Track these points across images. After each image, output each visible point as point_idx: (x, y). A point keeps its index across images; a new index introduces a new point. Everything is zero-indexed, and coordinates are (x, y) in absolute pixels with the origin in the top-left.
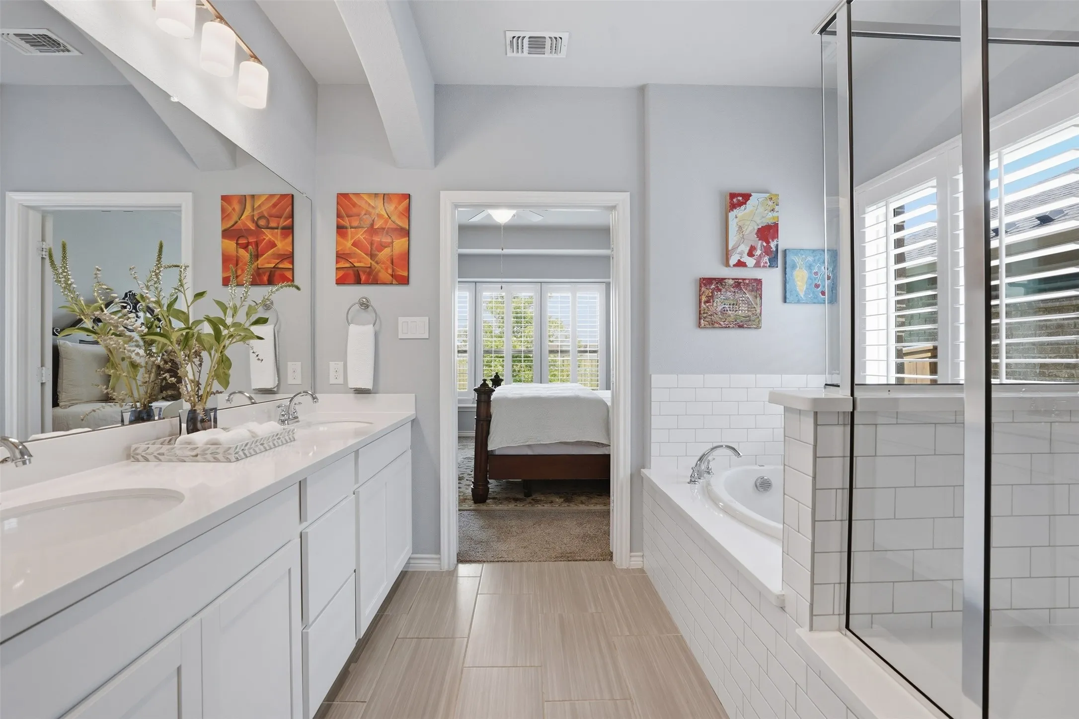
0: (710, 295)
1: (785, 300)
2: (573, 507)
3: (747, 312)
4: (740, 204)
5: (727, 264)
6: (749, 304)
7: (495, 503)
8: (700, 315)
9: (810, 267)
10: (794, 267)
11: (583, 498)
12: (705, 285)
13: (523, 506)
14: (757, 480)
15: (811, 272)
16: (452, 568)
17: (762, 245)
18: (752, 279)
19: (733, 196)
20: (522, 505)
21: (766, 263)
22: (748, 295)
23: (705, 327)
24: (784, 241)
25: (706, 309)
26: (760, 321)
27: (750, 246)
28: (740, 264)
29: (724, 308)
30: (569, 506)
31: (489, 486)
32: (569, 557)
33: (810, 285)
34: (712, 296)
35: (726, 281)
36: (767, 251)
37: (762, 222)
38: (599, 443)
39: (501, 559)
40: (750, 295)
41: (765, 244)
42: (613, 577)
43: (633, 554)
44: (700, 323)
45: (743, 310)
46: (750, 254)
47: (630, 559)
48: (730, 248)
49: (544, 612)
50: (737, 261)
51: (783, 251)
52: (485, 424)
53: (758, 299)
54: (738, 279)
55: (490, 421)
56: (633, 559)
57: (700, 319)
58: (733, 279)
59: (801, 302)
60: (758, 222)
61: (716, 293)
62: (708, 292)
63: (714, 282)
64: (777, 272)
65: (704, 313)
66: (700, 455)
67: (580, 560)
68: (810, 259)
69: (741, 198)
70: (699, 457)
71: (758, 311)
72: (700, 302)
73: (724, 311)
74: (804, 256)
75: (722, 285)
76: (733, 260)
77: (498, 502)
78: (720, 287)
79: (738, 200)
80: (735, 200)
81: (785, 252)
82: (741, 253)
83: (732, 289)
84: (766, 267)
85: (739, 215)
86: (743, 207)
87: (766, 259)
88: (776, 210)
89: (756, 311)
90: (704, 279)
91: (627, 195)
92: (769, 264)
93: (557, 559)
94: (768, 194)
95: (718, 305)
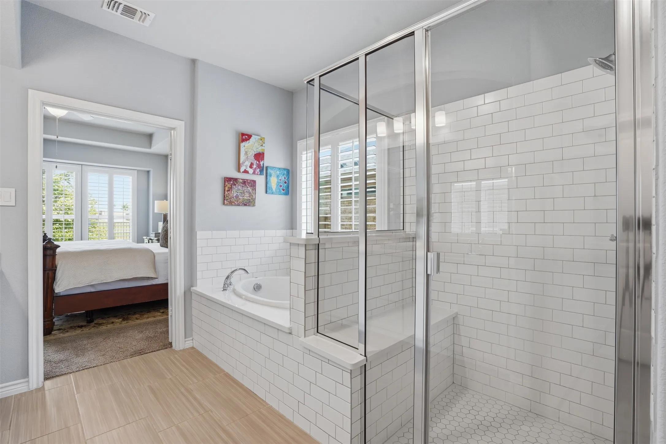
0: (230, 187)
1: (266, 192)
2: (131, 323)
3: (248, 197)
4: (246, 140)
5: (239, 171)
6: (250, 193)
7: (61, 333)
8: (224, 198)
9: (278, 176)
10: (271, 175)
11: (137, 316)
12: (228, 181)
13: (89, 329)
14: (255, 285)
15: (278, 179)
16: (40, 385)
17: (256, 163)
18: (251, 180)
19: (243, 134)
20: (87, 329)
21: (258, 172)
22: (249, 189)
23: (227, 205)
24: (267, 162)
25: (228, 195)
26: (254, 203)
27: (251, 162)
28: (246, 172)
29: (237, 194)
30: (127, 323)
31: (54, 320)
32: (140, 353)
33: (278, 185)
34: (231, 188)
35: (239, 180)
36: (259, 166)
37: (257, 151)
38: (149, 277)
39: (86, 368)
40: (250, 188)
41: (258, 162)
42: (176, 356)
43: (186, 339)
44: (224, 202)
45: (246, 197)
46: (251, 167)
47: (185, 343)
48: (241, 162)
49: (136, 388)
50: (244, 170)
51: (266, 167)
52: (50, 273)
53: (254, 191)
54: (244, 180)
55: (55, 270)
56: (187, 342)
57: (224, 200)
58: (242, 179)
59: (274, 193)
60: (255, 150)
61: (233, 186)
62: (229, 186)
63: (232, 181)
64: (263, 177)
65: (227, 197)
66: (227, 275)
67: (150, 352)
68: (278, 172)
69: (247, 137)
70: (225, 277)
71: (254, 197)
72: (225, 191)
73: (237, 197)
74: (275, 171)
75: (236, 182)
76: (242, 169)
77: (64, 331)
78: (235, 183)
79: (245, 137)
80: (244, 137)
81: (267, 167)
82: (246, 166)
83: (242, 185)
84: (258, 174)
85: (246, 145)
86: (248, 142)
87: (258, 170)
88: (263, 146)
89: (253, 197)
90: (227, 178)
91: (183, 123)
92: (259, 173)
93: (132, 355)
94: (260, 137)
95: (234, 193)
